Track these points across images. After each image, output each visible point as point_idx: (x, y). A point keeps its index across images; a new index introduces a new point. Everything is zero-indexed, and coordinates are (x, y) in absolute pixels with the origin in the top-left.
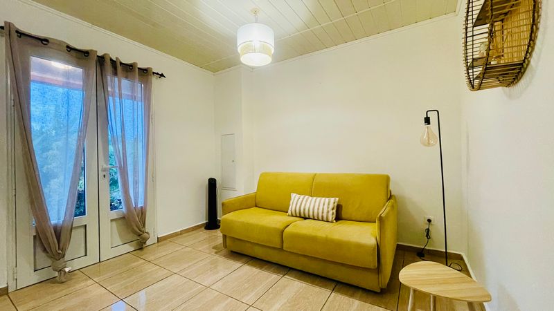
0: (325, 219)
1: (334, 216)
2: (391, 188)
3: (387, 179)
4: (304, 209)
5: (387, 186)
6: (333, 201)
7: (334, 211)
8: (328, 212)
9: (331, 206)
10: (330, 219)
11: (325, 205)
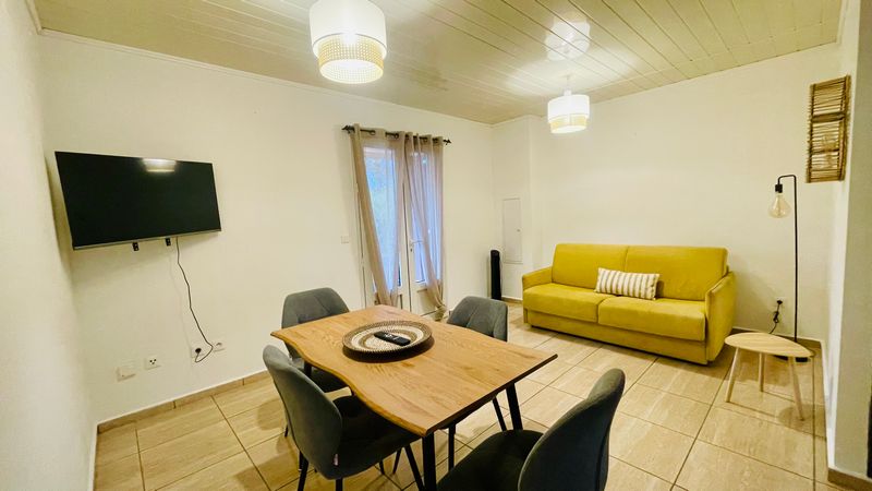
0: (642, 296)
1: (654, 293)
2: (728, 263)
3: (724, 253)
4: (617, 286)
5: (723, 262)
6: (652, 277)
7: (654, 288)
8: (646, 289)
9: (650, 283)
10: (649, 297)
11: (644, 282)
